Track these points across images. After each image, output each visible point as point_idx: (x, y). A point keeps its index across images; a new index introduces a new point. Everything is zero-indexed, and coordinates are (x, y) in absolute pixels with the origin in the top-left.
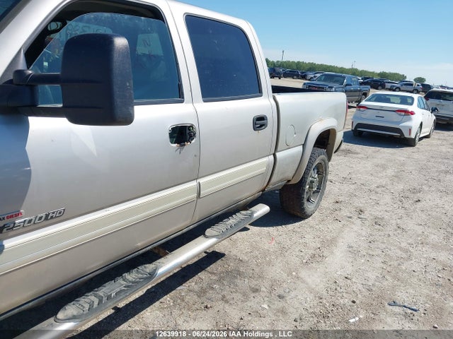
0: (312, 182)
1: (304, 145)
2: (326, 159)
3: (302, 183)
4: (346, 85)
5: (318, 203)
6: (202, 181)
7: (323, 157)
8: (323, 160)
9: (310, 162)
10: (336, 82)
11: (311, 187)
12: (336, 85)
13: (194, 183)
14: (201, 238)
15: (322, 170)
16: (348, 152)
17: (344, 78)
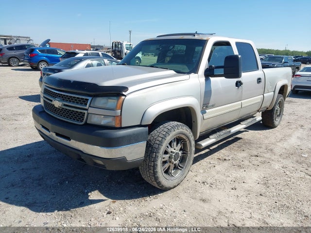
0: (277, 110)
1: (274, 92)
2: (283, 99)
3: (273, 110)
4: (284, 63)
5: (280, 121)
6: (242, 101)
7: (282, 98)
8: (282, 100)
9: (277, 100)
10: (277, 61)
11: (277, 113)
12: (276, 64)
13: (240, 102)
14: (240, 125)
15: (281, 105)
16: (291, 102)
17: (282, 58)
